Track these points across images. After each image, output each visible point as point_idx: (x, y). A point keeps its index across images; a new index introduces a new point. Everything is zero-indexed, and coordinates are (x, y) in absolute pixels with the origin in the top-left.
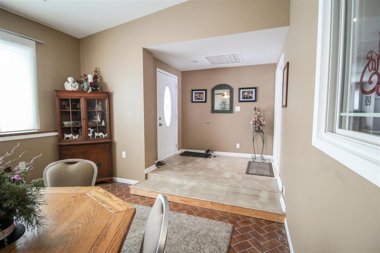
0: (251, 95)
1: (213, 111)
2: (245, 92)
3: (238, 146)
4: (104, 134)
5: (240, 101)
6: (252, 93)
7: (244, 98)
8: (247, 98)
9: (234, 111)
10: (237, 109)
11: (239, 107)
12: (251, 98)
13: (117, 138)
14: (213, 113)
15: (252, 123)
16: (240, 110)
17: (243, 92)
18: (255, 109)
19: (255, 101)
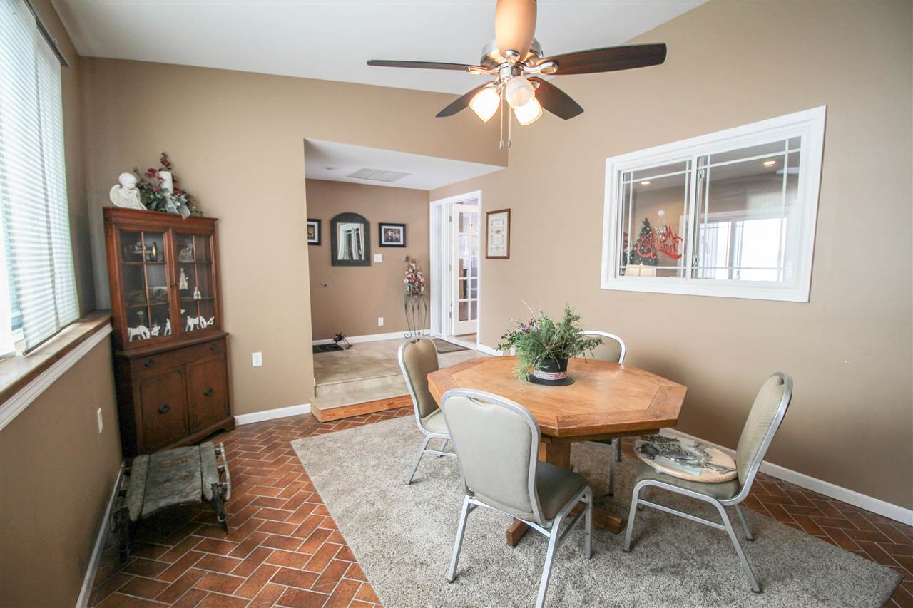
0: (397, 235)
1: (335, 262)
2: (388, 230)
3: (381, 322)
4: (207, 320)
5: (381, 245)
6: (399, 232)
7: (386, 240)
8: (392, 241)
9: (372, 263)
10: (377, 258)
11: (381, 255)
12: (397, 240)
13: (231, 325)
14: (336, 265)
15: (406, 281)
16: (381, 261)
17: (386, 231)
18: (408, 259)
19: (403, 246)
